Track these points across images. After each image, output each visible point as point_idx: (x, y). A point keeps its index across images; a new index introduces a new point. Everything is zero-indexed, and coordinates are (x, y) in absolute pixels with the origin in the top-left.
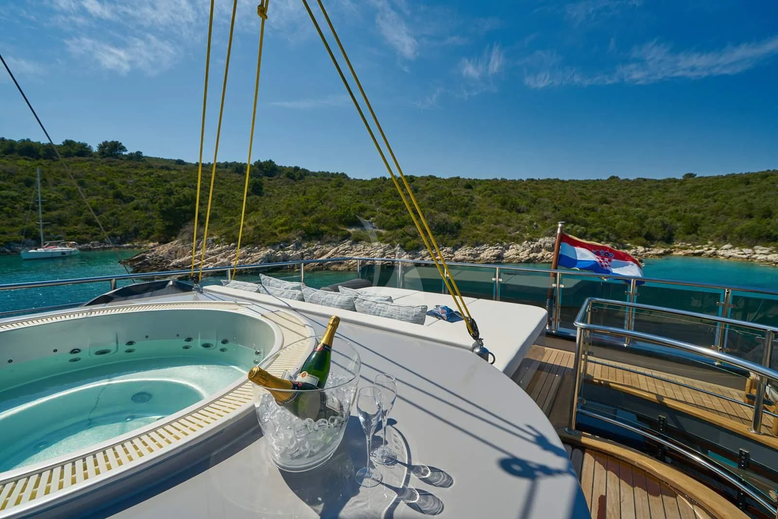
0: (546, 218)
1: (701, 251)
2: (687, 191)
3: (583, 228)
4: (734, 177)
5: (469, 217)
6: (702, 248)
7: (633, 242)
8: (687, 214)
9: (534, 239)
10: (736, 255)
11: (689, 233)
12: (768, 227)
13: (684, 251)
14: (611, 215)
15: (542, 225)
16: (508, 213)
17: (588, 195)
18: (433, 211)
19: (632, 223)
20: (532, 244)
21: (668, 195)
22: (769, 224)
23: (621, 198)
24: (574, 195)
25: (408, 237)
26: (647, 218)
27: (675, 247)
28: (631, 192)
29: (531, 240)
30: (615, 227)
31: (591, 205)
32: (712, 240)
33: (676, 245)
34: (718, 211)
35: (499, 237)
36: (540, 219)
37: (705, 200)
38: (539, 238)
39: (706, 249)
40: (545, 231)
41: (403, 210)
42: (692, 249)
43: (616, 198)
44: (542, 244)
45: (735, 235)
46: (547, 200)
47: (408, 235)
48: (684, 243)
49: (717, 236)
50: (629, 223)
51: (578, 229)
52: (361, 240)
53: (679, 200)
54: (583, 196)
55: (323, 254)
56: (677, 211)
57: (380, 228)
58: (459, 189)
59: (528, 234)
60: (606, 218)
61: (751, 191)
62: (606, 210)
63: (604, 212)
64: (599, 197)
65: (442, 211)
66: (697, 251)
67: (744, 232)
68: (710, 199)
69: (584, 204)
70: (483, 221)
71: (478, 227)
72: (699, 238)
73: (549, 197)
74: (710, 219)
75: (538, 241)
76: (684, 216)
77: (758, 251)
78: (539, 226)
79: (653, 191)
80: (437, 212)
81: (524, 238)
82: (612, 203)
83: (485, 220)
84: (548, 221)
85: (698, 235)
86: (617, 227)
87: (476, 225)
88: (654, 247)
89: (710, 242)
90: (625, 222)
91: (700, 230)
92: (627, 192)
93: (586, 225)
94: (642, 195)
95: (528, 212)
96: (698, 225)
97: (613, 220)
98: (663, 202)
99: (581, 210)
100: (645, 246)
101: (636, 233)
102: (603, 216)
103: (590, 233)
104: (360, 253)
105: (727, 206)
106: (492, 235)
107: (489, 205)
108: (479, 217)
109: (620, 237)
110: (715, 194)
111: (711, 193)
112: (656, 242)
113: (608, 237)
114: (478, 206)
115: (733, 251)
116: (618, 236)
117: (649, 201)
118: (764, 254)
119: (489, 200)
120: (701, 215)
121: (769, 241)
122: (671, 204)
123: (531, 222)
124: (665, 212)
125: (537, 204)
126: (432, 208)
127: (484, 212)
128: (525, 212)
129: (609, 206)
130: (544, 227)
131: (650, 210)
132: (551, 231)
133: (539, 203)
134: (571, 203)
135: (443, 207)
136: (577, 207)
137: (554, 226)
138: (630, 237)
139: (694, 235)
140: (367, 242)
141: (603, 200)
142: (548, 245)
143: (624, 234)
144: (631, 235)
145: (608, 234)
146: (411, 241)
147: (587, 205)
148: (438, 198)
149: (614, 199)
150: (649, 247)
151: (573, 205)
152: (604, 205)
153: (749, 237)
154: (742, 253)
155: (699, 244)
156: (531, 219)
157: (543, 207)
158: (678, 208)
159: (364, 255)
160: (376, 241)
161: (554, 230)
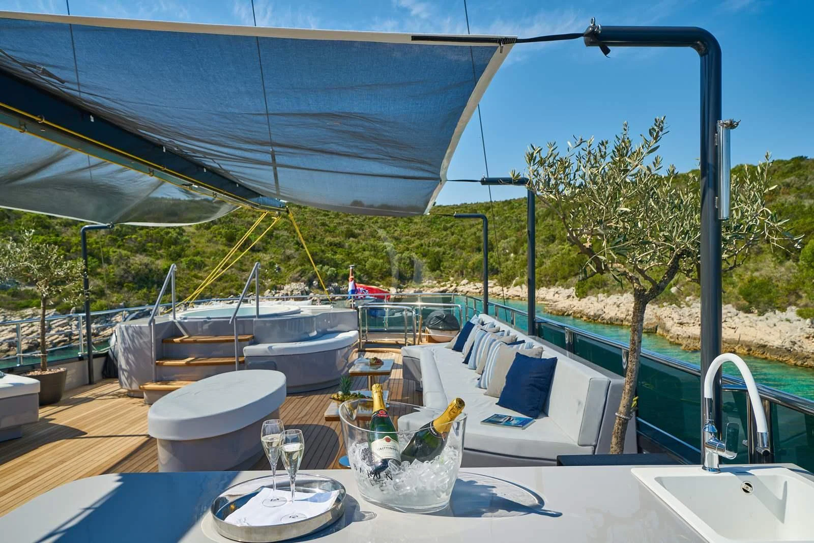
0: (289, 258)
1: (445, 288)
2: (428, 222)
3: (332, 269)
4: (466, 207)
5: (182, 260)
6: (445, 285)
7: (385, 282)
8: (431, 249)
9: (279, 286)
10: (471, 290)
11: (434, 270)
12: (491, 261)
13: (432, 290)
14: (360, 252)
15: (285, 268)
17: (332, 225)
18: (124, 252)
19: (381, 261)
20: (276, 293)
21: (413, 226)
23: (368, 230)
24: (316, 225)
26: (395, 255)
27: (423, 287)
28: (377, 222)
29: (274, 288)
30: (365, 266)
31: (337, 240)
32: (453, 276)
33: (424, 284)
34: (455, 244)
35: (232, 287)
36: (281, 260)
37: (445, 233)
38: (284, 284)
39: (449, 285)
40: (291, 275)
42: (438, 287)
43: (363, 230)
44: (289, 293)
45: (469, 270)
46: (285, 233)
48: (430, 281)
49: (456, 272)
50: (378, 261)
51: (327, 271)
53: (423, 233)
54: (327, 228)
56: (422, 245)
59: (269, 280)
60: (355, 256)
61: (479, 224)
62: (354, 245)
63: (353, 248)
64: (343, 228)
65: (137, 252)
66: (442, 289)
67: (475, 266)
68: (448, 232)
69: (329, 238)
70: (206, 265)
71: (200, 275)
72: (443, 274)
73: (286, 229)
74: (449, 254)
75: (283, 289)
76: (428, 250)
78: (283, 269)
79: (398, 222)
80: (129, 253)
81: (265, 286)
82: (359, 237)
83: (206, 263)
84: (292, 262)
85: (441, 271)
86: (367, 266)
87: (196, 272)
88: (406, 287)
89: (451, 279)
90: (375, 260)
91: (442, 266)
92: (373, 223)
93: (336, 265)
94: (388, 226)
95: (265, 250)
96: (441, 261)
97: (362, 257)
98: (408, 235)
99: (327, 245)
100: (396, 286)
101: (387, 272)
102: (351, 253)
103: (341, 275)
105: (462, 240)
106: (222, 284)
107: (209, 241)
108: (198, 259)
109: (372, 278)
110: (452, 226)
111: (449, 225)
112: (406, 282)
114: (193, 243)
115: (469, 286)
116: (370, 277)
117: (396, 234)
119: (208, 234)
120: (442, 249)
121: (493, 274)
122: (416, 237)
123: (272, 265)
124: (411, 246)
125: (273, 239)
126: (119, 247)
127: (204, 252)
128: (262, 251)
129: (356, 240)
130: (288, 270)
131: (397, 244)
132: (297, 275)
133: (277, 238)
134: (315, 238)
135: (137, 244)
136: (321, 242)
137: (299, 268)
138: (382, 278)
139: (438, 271)
140: (9, 309)
141: (350, 233)
142: (297, 293)
143: (375, 273)
144: (382, 274)
145: (360, 275)
146: (95, 302)
147: (332, 239)
148: (127, 230)
149: (360, 232)
150: (401, 288)
151: (317, 239)
152: (351, 239)
153: (479, 271)
154: (476, 287)
155: (443, 281)
156: (272, 260)
157: (283, 243)
158: (423, 241)
159: (10, 331)
160: (27, 307)
161: (301, 274)
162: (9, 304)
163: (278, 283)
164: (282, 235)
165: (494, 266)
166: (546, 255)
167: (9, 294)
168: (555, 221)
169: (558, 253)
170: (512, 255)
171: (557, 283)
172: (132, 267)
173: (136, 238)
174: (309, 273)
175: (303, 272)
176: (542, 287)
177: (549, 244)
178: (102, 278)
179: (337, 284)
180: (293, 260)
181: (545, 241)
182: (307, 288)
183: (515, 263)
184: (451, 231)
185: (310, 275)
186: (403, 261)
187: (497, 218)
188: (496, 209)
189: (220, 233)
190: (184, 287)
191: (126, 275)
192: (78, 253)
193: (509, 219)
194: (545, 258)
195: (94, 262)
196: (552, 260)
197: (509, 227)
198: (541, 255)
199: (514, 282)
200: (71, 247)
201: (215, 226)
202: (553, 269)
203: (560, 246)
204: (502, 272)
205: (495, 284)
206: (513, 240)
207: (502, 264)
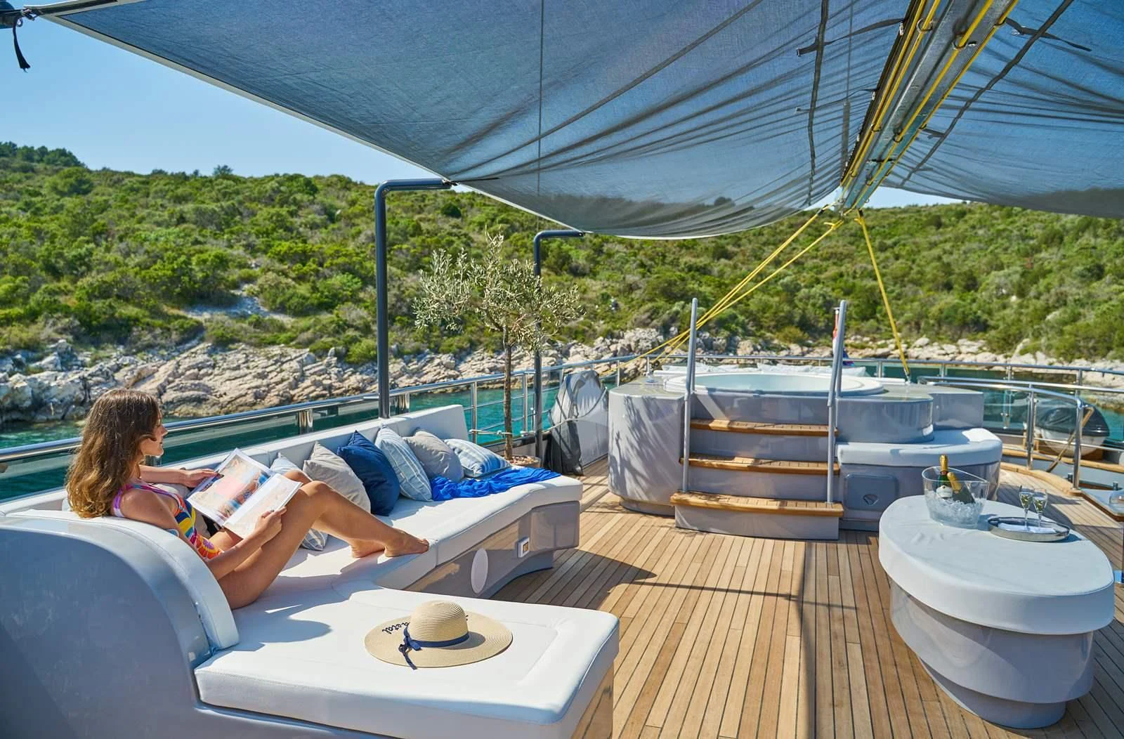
0: (631, 288)
1: (885, 350)
2: (851, 235)
4: (918, 211)
6: (886, 345)
7: (781, 335)
9: (616, 331)
10: (935, 356)
11: (865, 318)
12: (974, 306)
15: (626, 304)
19: (777, 299)
20: (612, 343)
21: (823, 242)
22: (974, 300)
25: (351, 333)
26: (799, 289)
29: (609, 334)
30: (750, 305)
32: (900, 331)
33: (847, 342)
34: (904, 276)
36: (619, 291)
38: (624, 330)
39: (892, 346)
40: (635, 316)
41: (321, 265)
42: (872, 348)
43: (739, 246)
44: (633, 344)
45: (932, 321)
47: (350, 326)
48: (859, 337)
49: (906, 323)
50: (771, 299)
52: (233, 341)
53: (841, 254)
55: (141, 379)
56: (841, 275)
57: (276, 311)
59: (602, 322)
61: (946, 241)
62: (728, 270)
63: (725, 276)
66: (880, 351)
67: (943, 316)
68: (888, 254)
69: (687, 259)
72: (881, 326)
75: (623, 338)
76: (854, 286)
77: (964, 349)
78: (622, 305)
81: (594, 331)
82: (735, 258)
84: (636, 295)
85: (878, 321)
88: (817, 346)
89: (896, 334)
90: (765, 298)
91: (880, 311)
93: (706, 303)
95: (594, 274)
96: (877, 303)
98: (816, 257)
99: (683, 270)
100: (801, 343)
101: (785, 317)
102: (724, 284)
104: (242, 372)
105: (916, 269)
109: (762, 327)
110: (895, 244)
111: (889, 242)
112: (818, 335)
113: (743, 326)
115: (930, 348)
116: (757, 322)
118: (972, 353)
121: (977, 331)
122: (831, 261)
123: (605, 298)
124: (824, 276)
128: (588, 275)
129: (731, 263)
130: (630, 308)
131: (799, 272)
132: (645, 316)
133: (610, 255)
134: (664, 256)
136: (675, 263)
137: (649, 305)
138: (775, 327)
139: (872, 320)
141: (720, 250)
142: (645, 344)
143: (767, 319)
144: (778, 321)
145: (743, 321)
147: (693, 260)
149: (736, 249)
150: (809, 346)
151: (668, 259)
152: (723, 260)
153: (950, 323)
154: (943, 352)
155: (881, 339)
156: (604, 291)
157: (619, 264)
158: (843, 269)
161: (652, 315)
163: (614, 328)
164: (618, 252)
165: (979, 317)
166: (1085, 301)
168: (1099, 240)
169: (1110, 299)
170: (1014, 298)
171: (1111, 353)
174: (663, 313)
175: (654, 311)
176: (1079, 358)
177: (1091, 282)
179: (708, 334)
180: (638, 292)
181: (1083, 276)
182: (661, 338)
183: (1021, 314)
184: (893, 252)
185: (665, 317)
186: (811, 301)
187: (981, 232)
188: (977, 216)
189: (524, 245)
190: (477, 326)
193: (1005, 234)
194: (1083, 306)
196: (1099, 312)
197: (1006, 249)
198: (1075, 301)
199: (1020, 347)
201: (516, 234)
202: (1104, 327)
203: (1115, 287)
204: (995, 328)
205: (980, 348)
206: (1016, 272)
207: (996, 314)
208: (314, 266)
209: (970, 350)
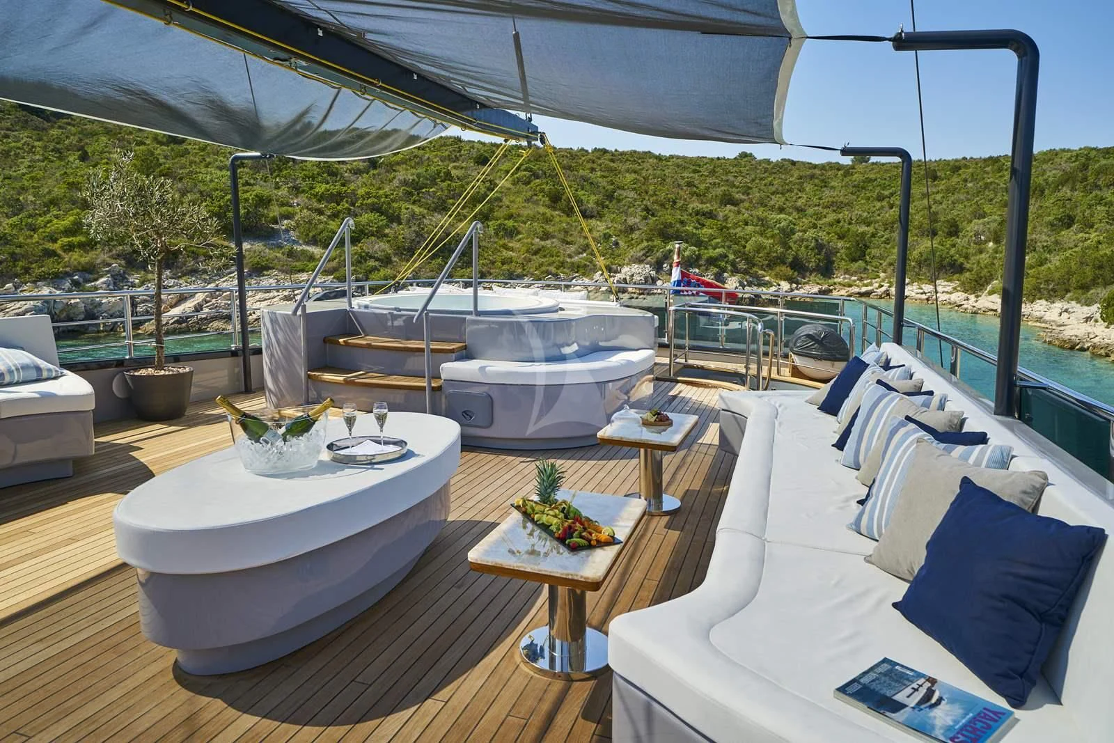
0: (632, 229)
1: (869, 288)
2: (854, 187)
3: (693, 248)
5: (490, 223)
6: (871, 284)
7: (773, 273)
8: (853, 228)
9: (614, 267)
10: (913, 294)
11: (854, 260)
12: (953, 251)
13: (847, 289)
14: (740, 226)
15: (626, 243)
16: (564, 218)
17: (702, 187)
18: (417, 210)
19: (771, 241)
20: (610, 276)
21: (827, 192)
22: (954, 246)
23: (756, 194)
24: (679, 185)
25: (372, 263)
26: (794, 234)
27: (835, 283)
28: (771, 184)
29: (608, 269)
30: (745, 247)
31: (707, 207)
32: (885, 271)
33: (836, 280)
35: (550, 265)
36: (621, 231)
37: (878, 205)
38: (621, 266)
39: (877, 285)
40: (632, 253)
41: (353, 205)
42: (858, 286)
43: (748, 194)
44: (628, 278)
45: (913, 264)
46: (632, 194)
47: (371, 257)
48: (847, 276)
49: (891, 264)
50: (766, 241)
51: (685, 250)
52: (268, 268)
53: (842, 202)
54: (695, 189)
55: (182, 299)
56: (839, 221)
57: (307, 243)
58: (464, 165)
59: (602, 258)
60: (732, 231)
61: (938, 192)
62: (732, 216)
63: (729, 220)
64: (719, 191)
65: (435, 210)
66: (864, 289)
67: (923, 258)
68: (885, 203)
69: (695, 205)
70: (519, 233)
71: (511, 245)
72: (869, 267)
73: (634, 189)
74: (883, 236)
75: (620, 272)
76: (849, 230)
77: (940, 289)
78: (621, 243)
79: (805, 185)
80: (426, 211)
81: (595, 265)
82: (742, 205)
83: (520, 229)
84: (636, 235)
85: (866, 262)
86: (749, 246)
87: (506, 241)
88: (806, 283)
89: (882, 275)
90: (760, 239)
91: (869, 254)
92: (765, 185)
93: (699, 243)
94: (788, 191)
95: (600, 216)
96: (867, 247)
97: (741, 234)
98: (818, 205)
99: (691, 215)
100: (791, 280)
101: (778, 258)
102: (725, 227)
103: (705, 257)
104: (271, 295)
106: (537, 259)
107: (528, 200)
108: (510, 223)
109: (754, 265)
110: (892, 194)
111: (886, 193)
112: (808, 274)
113: (733, 264)
114: (506, 201)
116: (750, 262)
117: (799, 204)
118: (947, 292)
119: (527, 191)
120: (871, 229)
121: (954, 273)
122: (832, 209)
123: (607, 237)
124: (821, 222)
125: (614, 202)
126: (414, 203)
127: (519, 215)
128: (596, 217)
129: (736, 209)
130: (629, 246)
131: (799, 218)
132: (642, 253)
133: (619, 201)
134: (675, 202)
135: (436, 200)
136: (683, 209)
137: (645, 244)
138: (769, 266)
139: (860, 262)
140: (283, 271)
141: (728, 198)
142: (639, 279)
143: (760, 259)
144: (770, 261)
145: (734, 260)
146: (379, 270)
147: (700, 206)
148: (425, 182)
149: (743, 197)
150: (797, 283)
151: (678, 205)
152: (729, 206)
153: (929, 265)
154: (921, 291)
155: (867, 278)
156: (608, 231)
157: (626, 208)
158: (840, 216)
159: (281, 299)
160: (302, 271)
161: (647, 252)
162: (283, 266)
163: (612, 264)
164: (627, 197)
165: (955, 260)
166: (1053, 247)
167: (283, 254)
168: (1076, 193)
169: (1076, 246)
170: (991, 244)
171: (1069, 295)
172: (426, 229)
173: (435, 193)
174: (657, 251)
175: (649, 250)
176: (1040, 299)
177: (1062, 230)
178: (389, 241)
179: (697, 271)
180: (637, 232)
181: (1052, 225)
182: (653, 273)
183: (995, 258)
184: (888, 202)
185: (659, 254)
186: (805, 243)
187: (970, 185)
188: (971, 170)
189: (542, 191)
190: (489, 260)
191: (418, 239)
192: (365, 207)
193: (991, 187)
194: (1050, 252)
195: (382, 221)
196: (1063, 257)
197: (991, 200)
198: (1043, 247)
199: (989, 288)
200: (357, 200)
201: (537, 181)
202: (1063, 271)
204: (969, 270)
205: (955, 289)
206: (995, 221)
207: (972, 258)
208: (347, 205)
209: (946, 290)
